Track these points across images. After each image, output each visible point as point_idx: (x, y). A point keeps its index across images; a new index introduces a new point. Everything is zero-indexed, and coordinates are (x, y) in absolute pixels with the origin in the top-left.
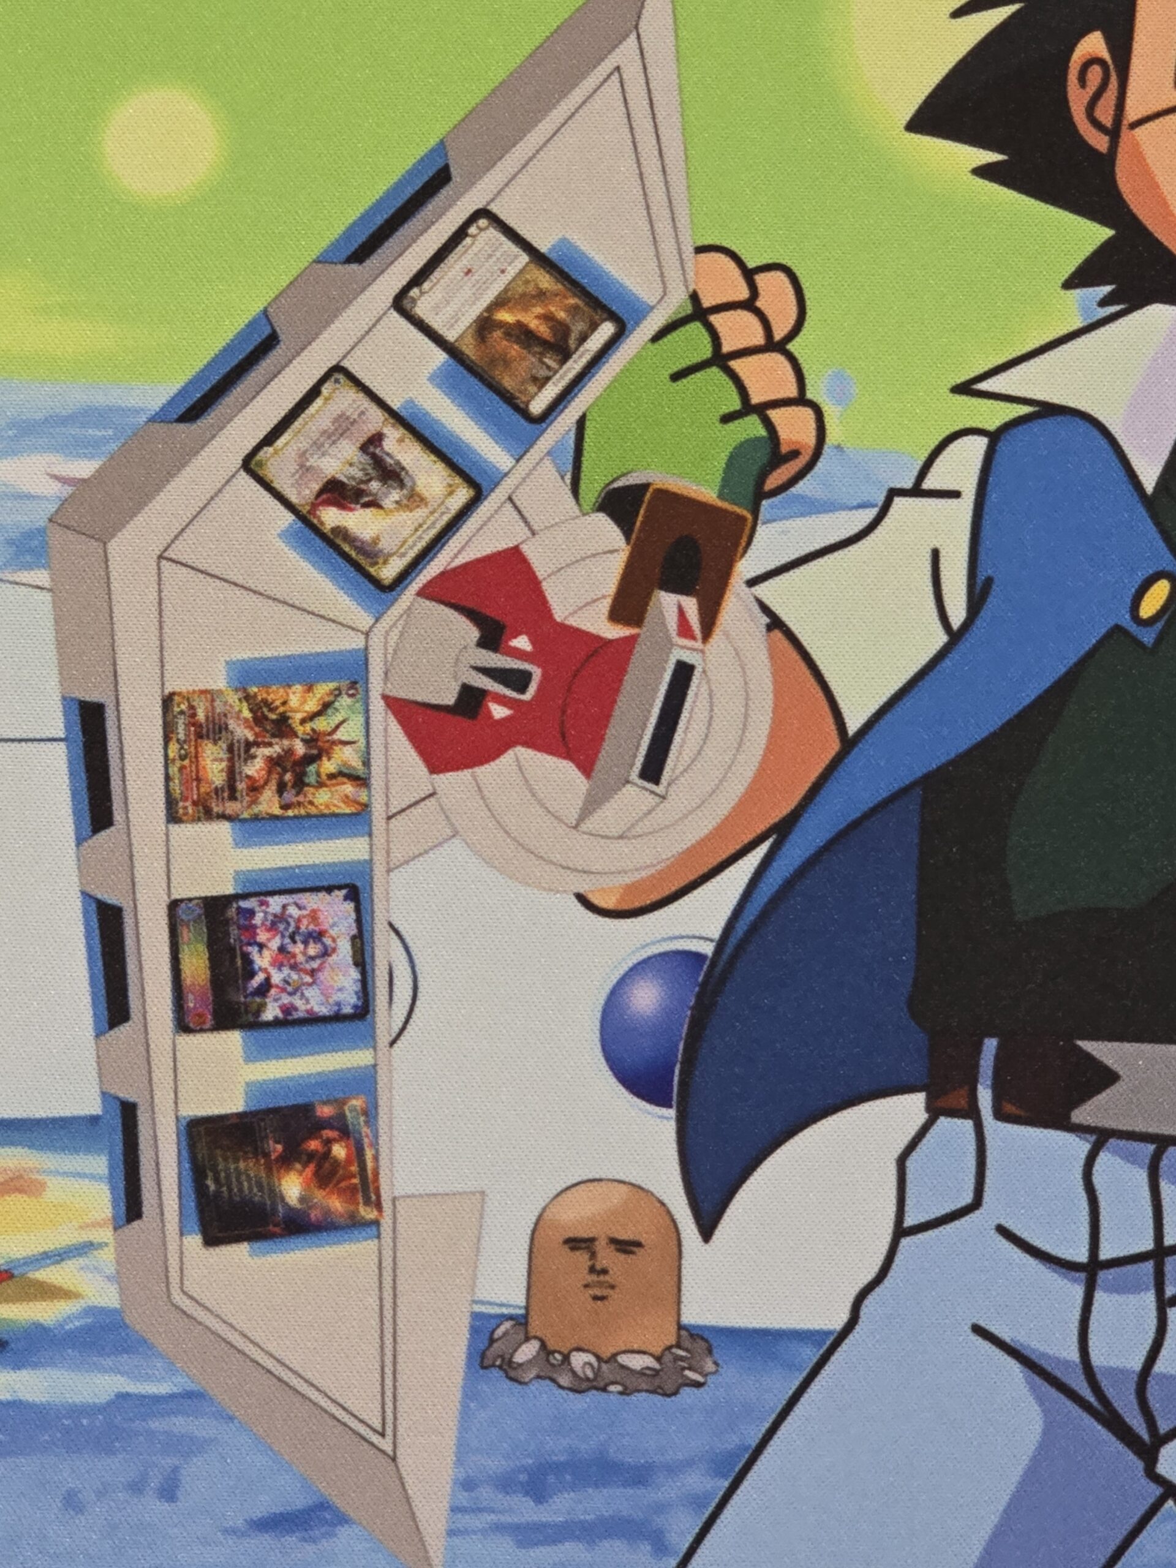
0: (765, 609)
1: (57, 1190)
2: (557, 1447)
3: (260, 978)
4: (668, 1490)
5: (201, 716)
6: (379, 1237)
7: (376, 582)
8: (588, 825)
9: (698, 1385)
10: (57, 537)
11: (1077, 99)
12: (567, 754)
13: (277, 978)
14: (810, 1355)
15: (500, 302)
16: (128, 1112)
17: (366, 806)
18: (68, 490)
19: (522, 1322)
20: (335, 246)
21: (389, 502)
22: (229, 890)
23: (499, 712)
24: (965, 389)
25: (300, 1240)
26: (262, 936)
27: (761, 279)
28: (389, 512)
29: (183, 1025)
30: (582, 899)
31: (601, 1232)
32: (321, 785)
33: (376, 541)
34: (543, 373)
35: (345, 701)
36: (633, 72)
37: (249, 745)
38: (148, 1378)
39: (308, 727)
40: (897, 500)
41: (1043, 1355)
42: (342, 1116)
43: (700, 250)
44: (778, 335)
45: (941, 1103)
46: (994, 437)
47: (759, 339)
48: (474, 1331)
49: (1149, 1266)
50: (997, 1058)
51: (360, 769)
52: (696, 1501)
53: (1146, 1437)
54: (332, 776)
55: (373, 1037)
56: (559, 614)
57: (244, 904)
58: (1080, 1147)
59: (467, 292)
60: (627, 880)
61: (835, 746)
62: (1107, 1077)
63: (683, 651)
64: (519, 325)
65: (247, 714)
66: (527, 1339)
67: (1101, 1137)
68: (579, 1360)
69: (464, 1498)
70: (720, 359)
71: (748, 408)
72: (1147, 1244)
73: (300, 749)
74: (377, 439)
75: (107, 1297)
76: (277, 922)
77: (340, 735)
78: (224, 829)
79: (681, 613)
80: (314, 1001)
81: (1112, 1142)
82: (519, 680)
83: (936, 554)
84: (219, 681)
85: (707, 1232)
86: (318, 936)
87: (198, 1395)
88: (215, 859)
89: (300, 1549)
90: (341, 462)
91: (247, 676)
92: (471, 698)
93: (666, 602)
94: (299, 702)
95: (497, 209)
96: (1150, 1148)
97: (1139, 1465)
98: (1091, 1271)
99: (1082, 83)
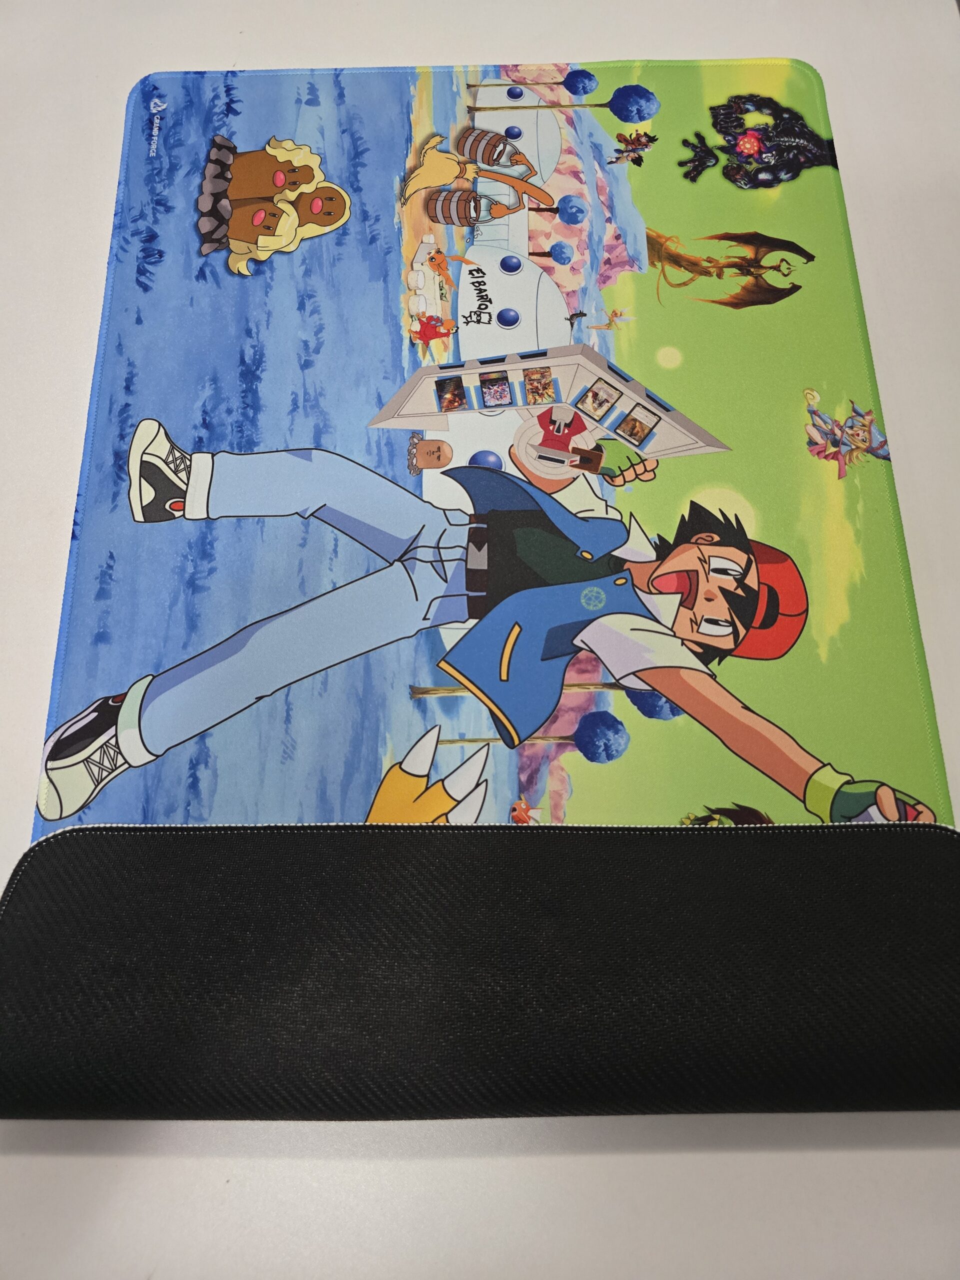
0: (578, 477)
2: (396, 447)
3: (491, 387)
4: (388, 468)
5: (546, 374)
6: (439, 412)
7: (577, 403)
8: (528, 445)
9: (410, 473)
10: (581, 346)
11: (703, 535)
12: (543, 441)
13: (491, 391)
15: (640, 422)
16: (462, 366)
17: (529, 404)
18: (591, 347)
19: (422, 439)
20: (649, 391)
21: (594, 405)
22: (510, 381)
23: (551, 428)
25: (437, 398)
26: (500, 388)
27: (652, 472)
28: (592, 405)
29: (480, 374)
30: (512, 445)
31: (442, 453)
32: (533, 396)
33: (586, 403)
34: (626, 432)
35: (551, 399)
36: (697, 445)
37: (540, 383)
39: (545, 393)
41: (420, 539)
42: (464, 404)
43: (657, 461)
44: (639, 477)
45: (473, 517)
46: (621, 521)
47: (638, 473)
48: (420, 431)
49: (439, 559)
50: (482, 528)
51: (536, 403)
52: (386, 473)
54: (535, 398)
55: (481, 409)
56: (573, 438)
57: (507, 384)
58: (464, 545)
59: (642, 416)
60: (517, 454)
61: (549, 492)
62: (479, 549)
63: (567, 462)
64: (636, 427)
65: (547, 382)
67: (466, 549)
69: (385, 430)
71: (622, 471)
72: (444, 559)
73: (540, 392)
74: (608, 402)
75: (424, 364)
76: (504, 390)
77: (544, 399)
78: (523, 379)
79: (576, 461)
80: (487, 398)
81: (465, 551)
82: (558, 431)
83: (593, 510)
84: (553, 376)
85: (443, 473)
86: (501, 397)
87: (405, 382)
88: (516, 378)
89: (374, 401)
90: (602, 395)
91: (555, 382)
92: (554, 422)
93: (578, 458)
94: (550, 391)
95: (661, 421)
96: (465, 559)
97: (397, 558)
98: (438, 547)
99: (707, 536)
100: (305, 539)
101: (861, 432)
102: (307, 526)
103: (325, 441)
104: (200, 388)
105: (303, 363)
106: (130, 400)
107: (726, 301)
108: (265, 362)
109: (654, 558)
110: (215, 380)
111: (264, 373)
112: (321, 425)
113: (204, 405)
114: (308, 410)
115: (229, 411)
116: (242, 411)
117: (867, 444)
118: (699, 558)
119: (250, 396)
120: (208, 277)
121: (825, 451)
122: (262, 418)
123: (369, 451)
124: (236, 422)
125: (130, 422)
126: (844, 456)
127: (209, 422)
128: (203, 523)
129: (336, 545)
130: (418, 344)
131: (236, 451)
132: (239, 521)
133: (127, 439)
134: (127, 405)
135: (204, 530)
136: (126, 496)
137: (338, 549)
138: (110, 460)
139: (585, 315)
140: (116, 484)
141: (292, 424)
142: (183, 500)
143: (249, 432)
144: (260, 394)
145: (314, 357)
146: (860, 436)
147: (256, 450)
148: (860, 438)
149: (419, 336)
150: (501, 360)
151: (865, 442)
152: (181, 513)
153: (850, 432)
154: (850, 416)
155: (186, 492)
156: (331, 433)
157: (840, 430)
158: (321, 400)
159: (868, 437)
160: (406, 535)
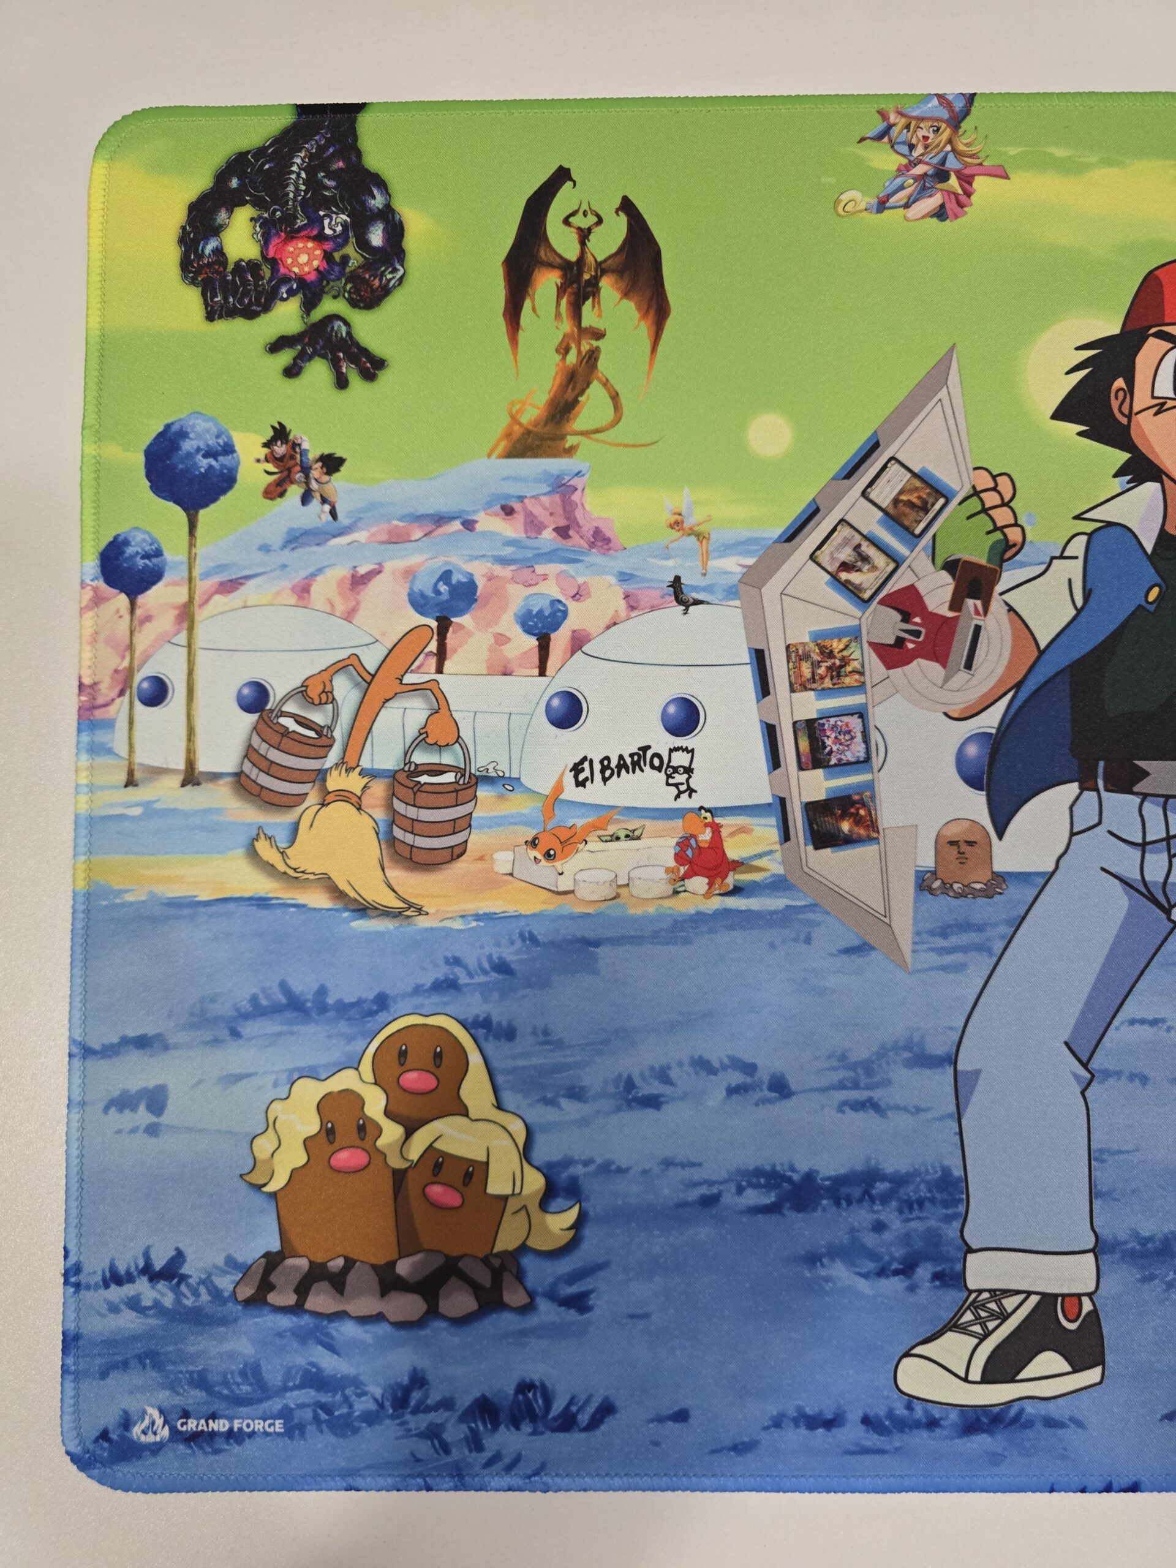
0: (1007, 604)
1: (758, 831)
3: (828, 749)
4: (992, 933)
5: (800, 652)
6: (879, 843)
7: (863, 600)
8: (948, 685)
9: (1001, 894)
10: (742, 587)
11: (1115, 404)
12: (937, 661)
13: (835, 748)
14: (1042, 881)
15: (901, 492)
16: (782, 801)
17: (864, 683)
18: (745, 570)
19: (934, 873)
20: (838, 473)
21: (865, 569)
22: (814, 716)
23: (911, 646)
24: (1078, 517)
25: (849, 846)
26: (828, 733)
27: (998, 479)
28: (864, 573)
29: (801, 767)
30: (946, 714)
31: (961, 838)
32: (846, 676)
33: (861, 584)
34: (920, 518)
35: (853, 644)
36: (946, 401)
37: (819, 662)
38: (799, 899)
39: (840, 654)
40: (1055, 561)
41: (1129, 878)
42: (862, 799)
43: (975, 469)
44: (1006, 500)
45: (1086, 785)
46: (1090, 535)
47: (999, 502)
48: (917, 877)
49: (1164, 843)
50: (1105, 768)
51: (861, 669)
52: (1002, 937)
53: (1166, 906)
54: (850, 672)
55: (871, 767)
56: (930, 609)
57: (821, 721)
58: (1137, 800)
59: (888, 489)
60: (962, 706)
61: (1036, 654)
62: (1146, 774)
63: (977, 621)
64: (909, 500)
65: (817, 651)
66: (936, 879)
67: (1145, 796)
68: (956, 886)
69: (917, 939)
70: (985, 510)
71: (996, 529)
72: (1164, 835)
73: (838, 663)
74: (859, 546)
75: (779, 870)
76: (833, 728)
77: (852, 657)
78: (812, 693)
79: (975, 605)
80: (849, 756)
81: (1149, 798)
82: (917, 634)
83: (1070, 581)
84: (806, 639)
85: (1000, 836)
86: (849, 732)
87: (816, 905)
88: (809, 705)
89: (858, 960)
90: (846, 554)
91: (817, 636)
92: (900, 642)
93: (970, 603)
94: (836, 645)
95: (898, 456)
96: (1163, 800)
97: (1164, 916)
98: (1143, 846)
99: (1116, 398)
100: (1132, 1077)
101: (921, 133)
102: (1107, 1074)
103: (939, 1047)
104: (831, 1285)
105: (774, 1094)
106: (854, 1416)
107: (653, 328)
108: (774, 1166)
109: (1157, 486)
110: (813, 1259)
111: (798, 1166)
112: (907, 1055)
113: (866, 1276)
114: (875, 1080)
115: (879, 1227)
116: (878, 1202)
117: (944, 126)
118: (1156, 414)
119: (845, 1191)
120: (583, 1288)
121: (956, 195)
122: (890, 1166)
123: (960, 968)
124: (901, 1212)
125: (901, 1411)
126: (966, 165)
127: (900, 1263)
128: (1104, 1258)
129: (1143, 1022)
130: (735, 880)
131: (962, 1209)
132: (1100, 1195)
133: (937, 1413)
134: (866, 1421)
135: (1117, 1256)
136: (1051, 1405)
137: (1151, 1017)
138: (981, 1442)
139: (677, 579)
140: (1029, 1424)
141: (905, 1109)
142: (1060, 1300)
143: (923, 1187)
144: (843, 1170)
145: (764, 1075)
146: (927, 134)
147: (958, 1172)
148: (931, 135)
149: (719, 880)
150: (771, 732)
151: (938, 129)
152: (1086, 1301)
153: (919, 150)
154: (889, 146)
155: (1044, 1296)
156: (923, 1036)
157: (916, 165)
158: (854, 1057)
159: (930, 123)
160: (1120, 901)
